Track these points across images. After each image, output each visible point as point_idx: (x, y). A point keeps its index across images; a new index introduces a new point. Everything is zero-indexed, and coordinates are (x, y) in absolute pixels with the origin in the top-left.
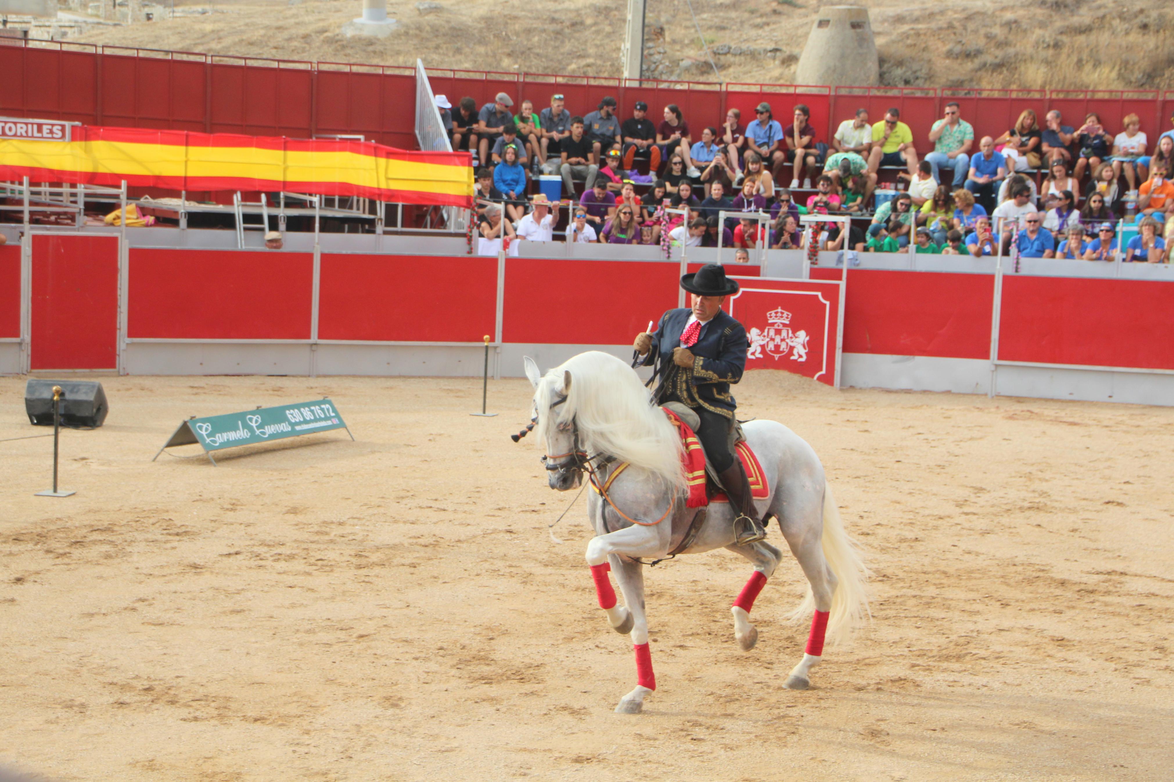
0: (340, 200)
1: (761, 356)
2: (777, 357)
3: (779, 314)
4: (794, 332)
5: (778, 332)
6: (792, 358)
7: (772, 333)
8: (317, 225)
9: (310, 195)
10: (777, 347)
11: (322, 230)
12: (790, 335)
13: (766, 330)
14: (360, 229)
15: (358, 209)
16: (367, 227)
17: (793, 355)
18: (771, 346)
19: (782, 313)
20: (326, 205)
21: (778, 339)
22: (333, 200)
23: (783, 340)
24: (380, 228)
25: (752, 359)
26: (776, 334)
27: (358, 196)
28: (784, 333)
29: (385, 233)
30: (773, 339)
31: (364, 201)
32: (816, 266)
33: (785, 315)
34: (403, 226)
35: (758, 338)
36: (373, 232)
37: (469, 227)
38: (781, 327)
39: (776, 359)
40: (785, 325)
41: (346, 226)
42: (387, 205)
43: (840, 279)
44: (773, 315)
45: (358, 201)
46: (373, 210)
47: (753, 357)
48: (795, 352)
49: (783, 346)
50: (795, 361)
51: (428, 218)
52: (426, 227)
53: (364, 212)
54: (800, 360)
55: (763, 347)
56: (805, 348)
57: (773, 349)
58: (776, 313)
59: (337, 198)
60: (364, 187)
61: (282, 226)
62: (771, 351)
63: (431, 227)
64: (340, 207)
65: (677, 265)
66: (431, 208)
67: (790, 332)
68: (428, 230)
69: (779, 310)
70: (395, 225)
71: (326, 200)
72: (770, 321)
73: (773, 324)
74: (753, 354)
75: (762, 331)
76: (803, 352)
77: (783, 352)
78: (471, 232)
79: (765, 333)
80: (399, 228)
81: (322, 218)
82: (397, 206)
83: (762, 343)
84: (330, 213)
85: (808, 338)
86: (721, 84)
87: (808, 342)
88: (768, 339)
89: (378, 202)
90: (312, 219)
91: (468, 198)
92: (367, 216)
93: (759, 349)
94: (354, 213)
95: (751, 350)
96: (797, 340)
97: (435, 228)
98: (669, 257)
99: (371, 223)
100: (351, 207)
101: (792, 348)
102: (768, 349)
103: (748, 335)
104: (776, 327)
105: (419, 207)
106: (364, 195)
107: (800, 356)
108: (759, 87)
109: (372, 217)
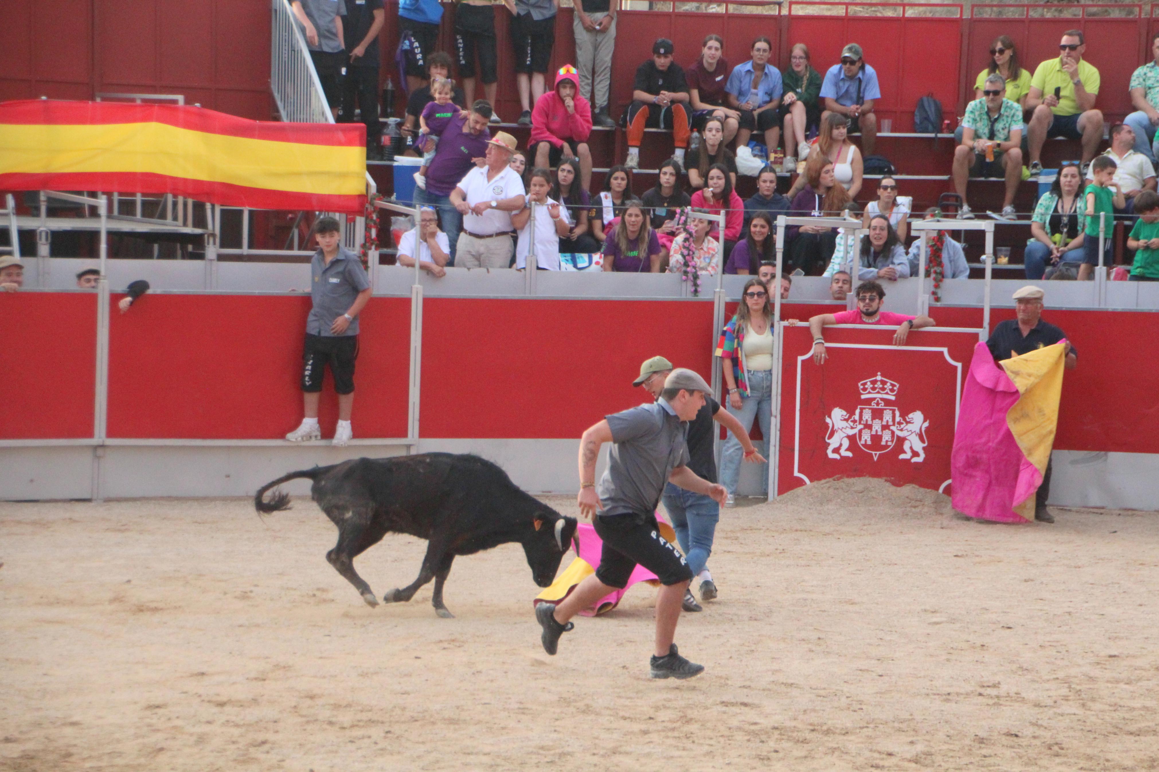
0: (144, 203)
1: (849, 454)
2: (876, 455)
3: (879, 385)
4: (903, 415)
5: (877, 414)
6: (902, 456)
7: (867, 415)
8: (103, 247)
9: (93, 194)
10: (876, 438)
11: (114, 253)
12: (898, 419)
13: (858, 411)
14: (179, 252)
15: (175, 218)
16: (190, 248)
17: (904, 452)
18: (866, 437)
19: (884, 383)
20: (121, 212)
21: (877, 426)
22: (133, 203)
23: (885, 427)
24: (212, 250)
25: (835, 460)
26: (873, 418)
27: (175, 196)
28: (887, 416)
29: (221, 258)
30: (869, 427)
31: (185, 205)
32: (938, 304)
33: (888, 386)
34: (250, 247)
35: (845, 424)
36: (200, 256)
37: (363, 246)
38: (882, 405)
39: (875, 459)
40: (887, 402)
41: (156, 247)
42: (223, 212)
43: (979, 324)
44: (869, 385)
45: (175, 204)
46: (200, 221)
47: (836, 456)
48: (906, 446)
49: (886, 437)
50: (907, 461)
51: (296, 232)
52: (291, 248)
53: (185, 224)
54: (915, 460)
55: (852, 439)
56: (923, 441)
57: (869, 442)
58: (874, 382)
59: (139, 198)
60: (185, 181)
61: (44, 249)
62: (865, 445)
63: (300, 248)
64: (144, 215)
65: (710, 305)
66: (300, 215)
67: (897, 413)
68: (296, 252)
69: (879, 378)
70: (239, 245)
71: (121, 202)
72: (863, 397)
73: (868, 401)
74: (836, 450)
75: (852, 413)
76: (919, 446)
77: (887, 446)
78: (365, 254)
79: (857, 417)
80: (245, 250)
81: (112, 235)
82: (241, 212)
83: (851, 432)
84: (126, 226)
85: (926, 424)
86: (780, 4)
87: (927, 429)
88: (861, 426)
89: (208, 206)
90: (94, 235)
91: (363, 198)
92: (189, 230)
93: (846, 443)
94: (168, 226)
95: (834, 442)
96: (910, 427)
97: (305, 249)
98: (696, 292)
99: (198, 241)
100: (163, 216)
101: (901, 441)
102: (861, 443)
103: (828, 420)
104: (874, 405)
105: (280, 214)
106: (186, 195)
107: (915, 454)
108: (844, 7)
109: (198, 231)
